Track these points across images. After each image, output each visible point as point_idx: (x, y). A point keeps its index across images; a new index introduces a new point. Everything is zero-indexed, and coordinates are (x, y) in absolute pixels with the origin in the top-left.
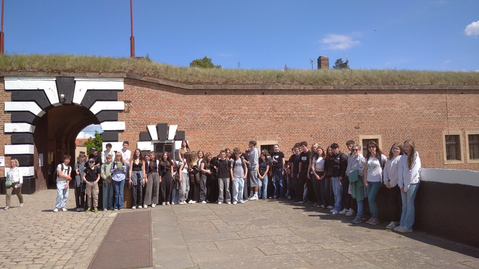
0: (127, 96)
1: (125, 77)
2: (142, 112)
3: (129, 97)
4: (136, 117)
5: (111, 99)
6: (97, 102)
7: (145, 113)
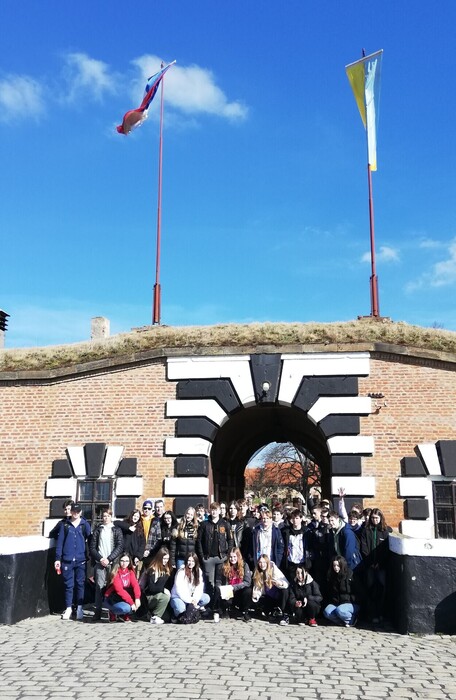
0: (375, 386)
1: (372, 349)
2: (406, 418)
3: (379, 387)
4: (395, 428)
5: (346, 392)
6: (321, 399)
7: (411, 419)
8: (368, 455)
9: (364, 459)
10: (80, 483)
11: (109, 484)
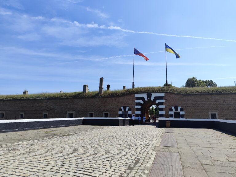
0: (165, 98)
1: (165, 92)
4: (168, 104)
5: (161, 99)
6: (157, 100)
7: (171, 103)
8: (164, 108)
9: (164, 109)
10: (123, 112)
11: (127, 112)
